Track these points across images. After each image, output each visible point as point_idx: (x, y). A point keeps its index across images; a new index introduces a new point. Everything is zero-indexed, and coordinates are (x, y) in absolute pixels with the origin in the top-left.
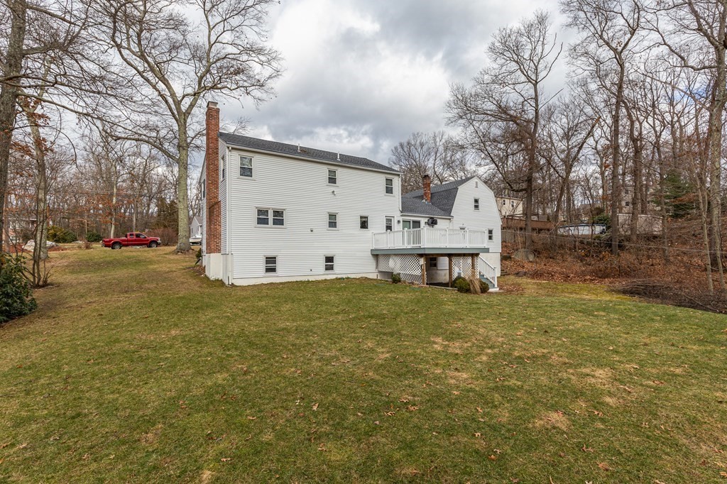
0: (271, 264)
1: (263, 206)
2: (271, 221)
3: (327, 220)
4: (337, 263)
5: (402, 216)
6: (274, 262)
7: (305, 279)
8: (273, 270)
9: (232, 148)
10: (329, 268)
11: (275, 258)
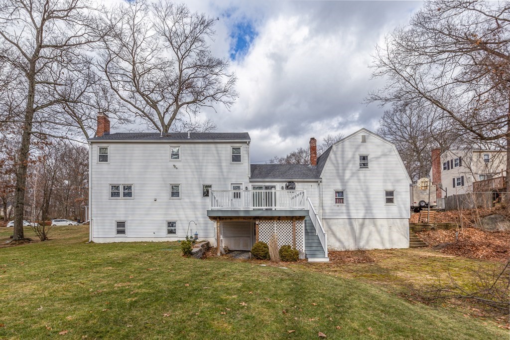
0: (121, 227)
1: (115, 182)
2: (121, 194)
3: (170, 190)
4: (179, 227)
5: (251, 182)
6: (124, 226)
7: (150, 240)
8: (123, 232)
9: (92, 142)
10: (171, 232)
11: (124, 223)
